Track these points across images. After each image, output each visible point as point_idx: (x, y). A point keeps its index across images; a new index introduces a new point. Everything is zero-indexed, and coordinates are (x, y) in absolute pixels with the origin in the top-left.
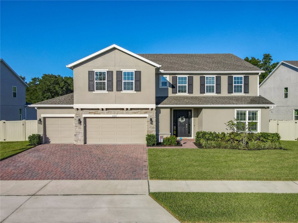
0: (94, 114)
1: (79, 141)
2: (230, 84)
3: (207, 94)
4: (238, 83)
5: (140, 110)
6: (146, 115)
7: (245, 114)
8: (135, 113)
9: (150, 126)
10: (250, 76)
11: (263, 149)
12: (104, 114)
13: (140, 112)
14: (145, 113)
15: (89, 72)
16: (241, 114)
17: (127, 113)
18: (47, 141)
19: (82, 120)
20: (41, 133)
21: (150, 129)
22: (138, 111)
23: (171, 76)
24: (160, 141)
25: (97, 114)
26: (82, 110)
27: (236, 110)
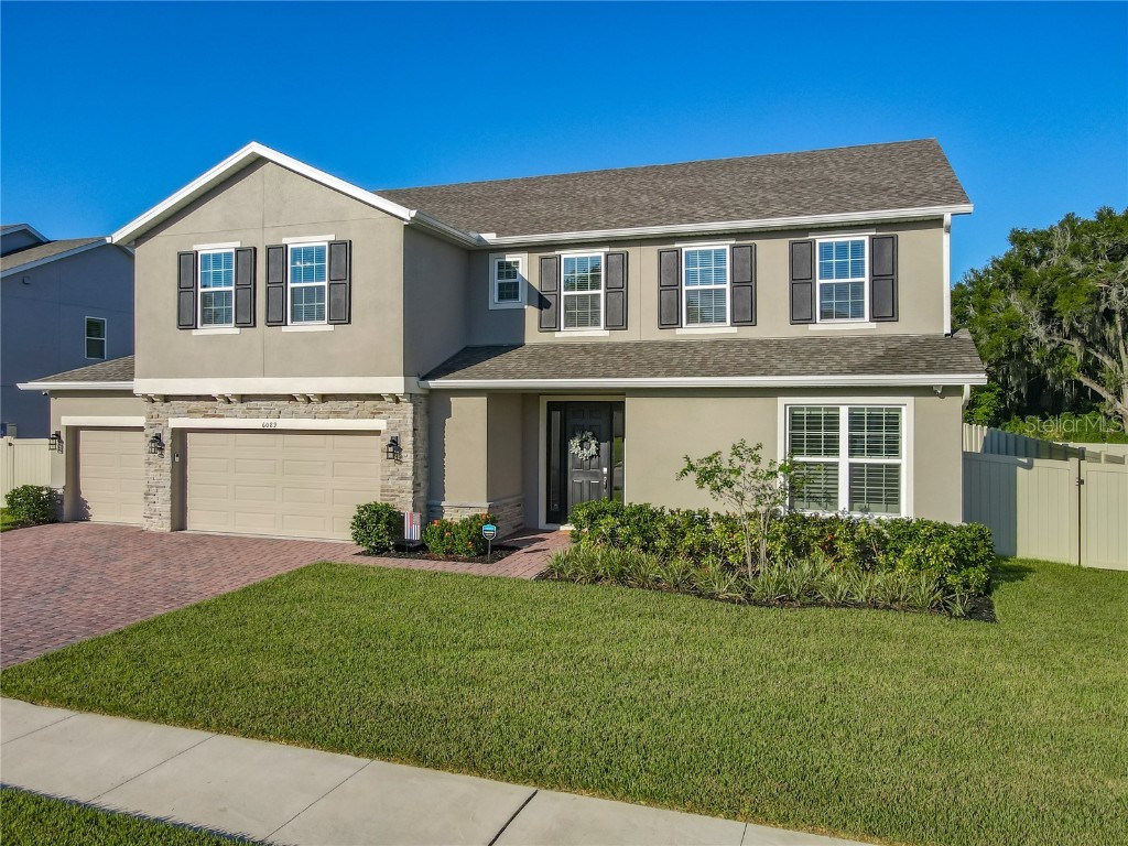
0: (205, 416)
1: (155, 519)
2: (800, 280)
3: (689, 331)
4: (842, 272)
5: (355, 403)
6: (379, 424)
7: (832, 422)
8: (337, 414)
9: (391, 469)
10: (904, 237)
11: (844, 604)
12: (236, 417)
13: (355, 412)
14: (374, 415)
15: (180, 255)
16: (814, 421)
17: (308, 415)
18: (80, 513)
19: (167, 439)
20: (59, 485)
21: (390, 483)
22: (347, 404)
23: (536, 256)
24: (407, 536)
25: (214, 416)
26: (166, 401)
27: (782, 401)
